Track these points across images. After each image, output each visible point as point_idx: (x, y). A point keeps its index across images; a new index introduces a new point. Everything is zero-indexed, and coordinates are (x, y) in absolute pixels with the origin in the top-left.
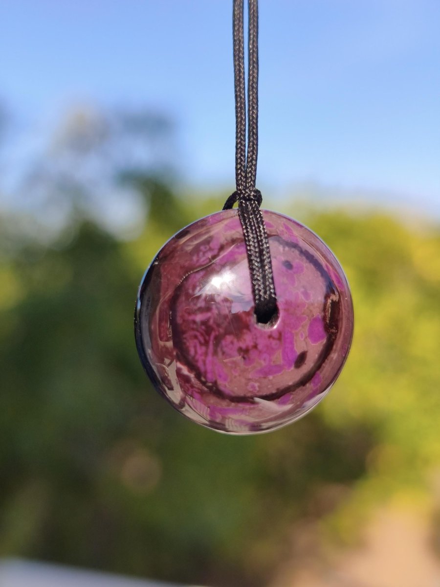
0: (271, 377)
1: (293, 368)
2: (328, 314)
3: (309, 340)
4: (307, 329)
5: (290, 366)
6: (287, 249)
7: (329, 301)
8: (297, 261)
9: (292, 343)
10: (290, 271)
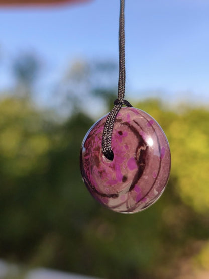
0: (113, 186)
1: (121, 182)
2: (138, 156)
3: (128, 169)
4: (126, 163)
5: (120, 181)
6: (122, 125)
7: (139, 150)
8: (125, 131)
9: (119, 170)
10: (121, 136)
